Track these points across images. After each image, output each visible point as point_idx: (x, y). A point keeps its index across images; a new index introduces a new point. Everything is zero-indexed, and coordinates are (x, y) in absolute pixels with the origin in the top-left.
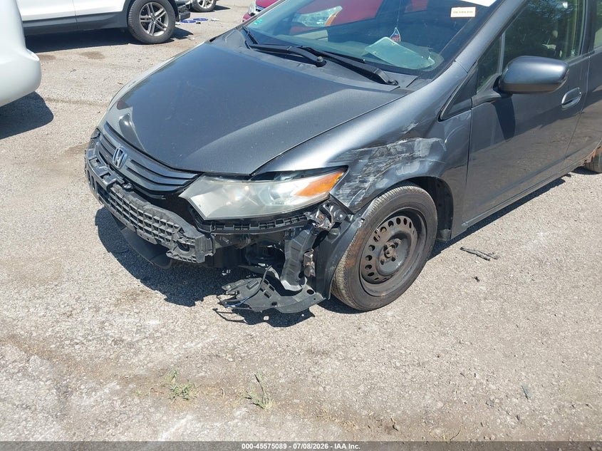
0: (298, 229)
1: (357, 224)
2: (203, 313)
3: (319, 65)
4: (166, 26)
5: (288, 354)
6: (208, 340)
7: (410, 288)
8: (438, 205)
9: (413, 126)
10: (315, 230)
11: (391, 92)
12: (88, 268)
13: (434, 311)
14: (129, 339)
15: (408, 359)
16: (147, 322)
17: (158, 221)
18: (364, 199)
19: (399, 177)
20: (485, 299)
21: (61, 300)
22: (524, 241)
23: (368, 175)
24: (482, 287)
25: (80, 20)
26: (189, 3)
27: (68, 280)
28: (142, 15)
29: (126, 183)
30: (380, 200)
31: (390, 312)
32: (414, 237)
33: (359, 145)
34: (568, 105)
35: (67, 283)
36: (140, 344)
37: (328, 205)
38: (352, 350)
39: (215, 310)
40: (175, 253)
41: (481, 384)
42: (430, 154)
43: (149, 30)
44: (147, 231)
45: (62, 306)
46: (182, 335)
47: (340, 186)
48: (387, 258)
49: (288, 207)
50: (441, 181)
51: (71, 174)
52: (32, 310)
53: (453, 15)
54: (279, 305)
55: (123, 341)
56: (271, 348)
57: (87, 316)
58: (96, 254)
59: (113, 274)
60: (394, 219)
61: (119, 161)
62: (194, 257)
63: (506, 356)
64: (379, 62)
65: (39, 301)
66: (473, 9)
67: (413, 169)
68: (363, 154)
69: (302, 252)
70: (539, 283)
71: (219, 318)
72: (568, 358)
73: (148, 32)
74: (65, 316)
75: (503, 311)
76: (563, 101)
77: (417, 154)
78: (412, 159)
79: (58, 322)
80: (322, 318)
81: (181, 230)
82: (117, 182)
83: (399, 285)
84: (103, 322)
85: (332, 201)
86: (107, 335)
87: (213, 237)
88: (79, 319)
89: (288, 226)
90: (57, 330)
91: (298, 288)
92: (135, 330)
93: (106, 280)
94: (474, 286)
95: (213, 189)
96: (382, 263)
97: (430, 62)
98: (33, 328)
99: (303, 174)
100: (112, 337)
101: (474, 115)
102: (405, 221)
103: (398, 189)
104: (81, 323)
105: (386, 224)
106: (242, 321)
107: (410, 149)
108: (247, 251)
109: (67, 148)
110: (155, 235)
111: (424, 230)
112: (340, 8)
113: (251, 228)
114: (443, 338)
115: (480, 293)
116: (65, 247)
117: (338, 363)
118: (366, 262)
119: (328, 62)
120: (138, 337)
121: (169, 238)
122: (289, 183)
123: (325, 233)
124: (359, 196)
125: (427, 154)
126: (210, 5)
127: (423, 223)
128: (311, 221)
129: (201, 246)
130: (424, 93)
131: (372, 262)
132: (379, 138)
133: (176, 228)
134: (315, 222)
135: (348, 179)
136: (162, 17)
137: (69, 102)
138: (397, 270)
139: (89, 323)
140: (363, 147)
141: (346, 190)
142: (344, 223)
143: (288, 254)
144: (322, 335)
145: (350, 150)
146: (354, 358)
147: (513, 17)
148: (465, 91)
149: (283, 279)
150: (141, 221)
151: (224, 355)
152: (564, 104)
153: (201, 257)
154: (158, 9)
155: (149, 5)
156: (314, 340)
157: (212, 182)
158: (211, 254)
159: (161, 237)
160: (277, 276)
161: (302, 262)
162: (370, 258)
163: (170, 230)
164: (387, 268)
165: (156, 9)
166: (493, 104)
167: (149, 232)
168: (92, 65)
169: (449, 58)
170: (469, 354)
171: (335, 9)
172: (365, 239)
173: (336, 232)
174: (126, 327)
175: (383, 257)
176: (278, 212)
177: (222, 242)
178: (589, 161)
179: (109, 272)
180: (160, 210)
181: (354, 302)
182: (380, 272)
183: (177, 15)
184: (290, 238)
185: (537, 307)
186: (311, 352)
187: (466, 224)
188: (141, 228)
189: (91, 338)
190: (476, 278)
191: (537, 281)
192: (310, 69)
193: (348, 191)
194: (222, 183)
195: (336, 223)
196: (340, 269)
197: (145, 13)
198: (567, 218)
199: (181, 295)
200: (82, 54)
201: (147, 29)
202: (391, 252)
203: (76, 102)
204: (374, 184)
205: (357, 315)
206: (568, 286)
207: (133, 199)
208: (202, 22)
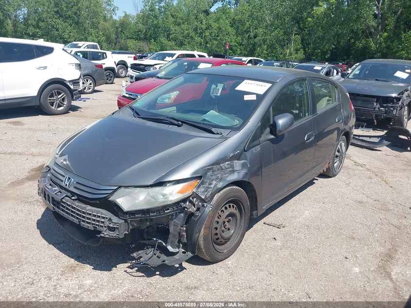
0: (176, 213)
1: (208, 209)
2: (118, 273)
3: (179, 126)
4: (65, 103)
5: (175, 291)
6: (125, 288)
7: (239, 247)
8: (249, 197)
9: (232, 154)
10: (186, 213)
11: (219, 138)
12: (38, 254)
13: (254, 259)
14: (75, 293)
15: (244, 285)
16: (84, 282)
17: (95, 216)
18: (212, 194)
19: (229, 181)
20: (281, 249)
21: (24, 275)
22: (297, 216)
23: (213, 180)
24: (278, 243)
25: (7, 102)
26: (80, 90)
27: (26, 263)
28: (50, 97)
29: (73, 196)
30: (219, 194)
31: (229, 262)
32: (238, 215)
33: (207, 165)
34: (308, 141)
35: (26, 265)
36: (82, 295)
37: (193, 198)
38: (211, 285)
39: (126, 271)
40: (106, 234)
41: (285, 294)
42: (242, 169)
43: (54, 106)
44: (87, 223)
45: (26, 279)
46: (108, 287)
47: (199, 187)
48: (226, 228)
49: (171, 201)
50: (249, 183)
51: (15, 199)
52: (5, 283)
53: (245, 99)
54: (166, 262)
55: (70, 295)
56: (164, 288)
57: (44, 282)
58: (42, 246)
59: (56, 257)
60: (227, 206)
61: (68, 184)
62: (118, 235)
63: (296, 278)
64: (211, 124)
65: (9, 277)
66: (255, 96)
67: (234, 177)
68: (209, 170)
69: (179, 227)
70: (309, 238)
71: (129, 275)
72: (328, 275)
73: (53, 108)
74: (29, 285)
75: (291, 255)
76: (306, 139)
77: (236, 169)
78: (233, 171)
79: (25, 288)
80: (191, 269)
81: (110, 219)
82: (67, 196)
83: (234, 245)
84: (55, 285)
85: (195, 195)
86: (59, 293)
87: (129, 222)
88: (39, 285)
89: (172, 211)
90: (25, 293)
91: (177, 250)
92: (77, 287)
93: (52, 261)
94: (274, 243)
95: (128, 194)
96: (223, 231)
97: (236, 122)
98: (8, 294)
99: (178, 182)
100: (63, 293)
101: (262, 148)
102: (233, 206)
103: (228, 188)
104: (41, 287)
105: (223, 208)
106: (143, 276)
107: (232, 166)
108: (145, 231)
109: (9, 183)
110: (93, 224)
111: (243, 211)
112: (178, 92)
113: (151, 214)
114: (261, 272)
115: (278, 246)
116: (20, 244)
117: (204, 292)
118: (214, 232)
119: (184, 124)
120: (80, 291)
121: (102, 225)
122: (172, 187)
123: (192, 214)
124: (209, 192)
125: (240, 169)
126: (91, 90)
127: (242, 207)
128: (184, 207)
129: (122, 228)
130: (235, 138)
131: (218, 231)
132: (217, 161)
133: (107, 218)
134: (186, 208)
135: (202, 183)
136: (62, 99)
137: (5, 153)
138: (231, 236)
139: (46, 286)
140: (209, 166)
141: (202, 189)
142: (201, 208)
143: (171, 229)
144: (193, 278)
145: (202, 168)
146: (213, 289)
147: (275, 99)
148: (255, 137)
149: (168, 245)
150: (84, 217)
151: (136, 295)
152: (306, 140)
153: (122, 234)
154: (60, 94)
155: (55, 92)
156: (188, 281)
157: (127, 190)
158: (127, 233)
159: (97, 225)
160: (164, 244)
161: (179, 234)
162: (216, 228)
163: (103, 220)
164: (226, 235)
165: (59, 93)
166: (271, 142)
167: (89, 223)
168: (16, 129)
169: (245, 120)
170: (276, 279)
171: (175, 93)
172: (213, 217)
173: (198, 214)
174: (71, 286)
175: (223, 228)
176: (166, 203)
177: (133, 225)
178: (325, 171)
179: (53, 256)
180: (96, 209)
181: (210, 256)
182: (222, 237)
183: (72, 97)
184: (172, 219)
185: (309, 251)
186: (187, 288)
187: (265, 207)
188: (83, 221)
189: (49, 295)
190: (275, 239)
191: (307, 237)
192: (174, 129)
193: (203, 190)
194: (133, 190)
195: (198, 208)
196: (201, 235)
197: (52, 96)
198: (319, 202)
199: (103, 265)
200: (8, 123)
201: (53, 106)
202: (227, 225)
203: (10, 153)
204: (216, 185)
205: (212, 265)
206: (323, 238)
207: (78, 205)
208: (86, 100)
